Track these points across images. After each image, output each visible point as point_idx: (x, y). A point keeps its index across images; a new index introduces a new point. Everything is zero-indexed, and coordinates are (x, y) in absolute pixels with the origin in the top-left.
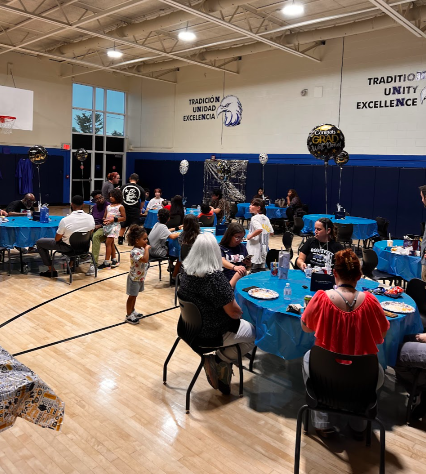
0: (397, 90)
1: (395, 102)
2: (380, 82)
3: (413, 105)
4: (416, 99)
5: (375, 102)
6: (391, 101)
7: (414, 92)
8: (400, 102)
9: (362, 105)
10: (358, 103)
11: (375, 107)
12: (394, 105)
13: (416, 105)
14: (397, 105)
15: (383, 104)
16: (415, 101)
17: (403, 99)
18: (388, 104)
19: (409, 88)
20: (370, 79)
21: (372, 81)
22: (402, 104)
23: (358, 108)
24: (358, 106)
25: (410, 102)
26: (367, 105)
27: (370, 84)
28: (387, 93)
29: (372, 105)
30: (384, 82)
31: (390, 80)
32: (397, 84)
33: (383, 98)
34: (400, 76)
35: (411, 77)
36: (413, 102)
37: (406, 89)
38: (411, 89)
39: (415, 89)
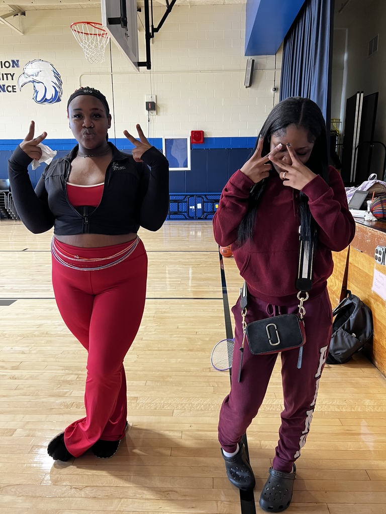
3: (13, 92)
4: (15, 86)
7: (12, 79)
8: (2, 89)
13: (16, 92)
16: (14, 87)
17: (4, 86)
19: (7, 74)
22: (4, 91)
25: (10, 89)
35: (7, 65)
36: (13, 88)
37: (5, 76)
38: (9, 76)
39: (12, 76)
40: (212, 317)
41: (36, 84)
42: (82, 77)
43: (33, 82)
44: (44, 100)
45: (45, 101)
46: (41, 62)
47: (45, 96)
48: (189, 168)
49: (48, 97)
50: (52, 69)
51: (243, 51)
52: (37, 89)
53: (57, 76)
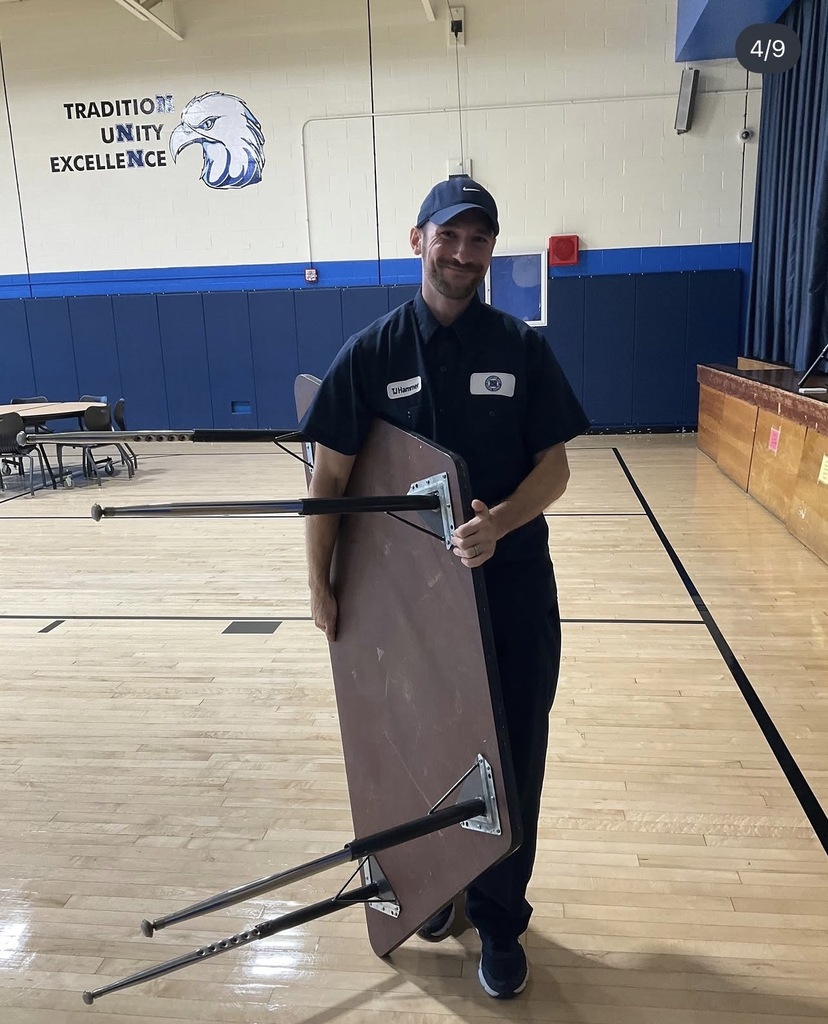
0: (125, 133)
1: (126, 158)
2: (90, 114)
3: (160, 164)
4: (164, 152)
5: (88, 157)
6: (118, 155)
7: (158, 138)
8: (136, 159)
9: (62, 164)
10: (53, 159)
11: (89, 168)
12: (125, 163)
13: (165, 164)
14: (131, 165)
15: (103, 163)
16: (162, 155)
17: (140, 152)
18: (113, 162)
19: (146, 128)
20: (69, 106)
21: (73, 110)
22: (140, 164)
23: (54, 170)
24: (53, 165)
25: (153, 159)
26: (71, 163)
27: (70, 117)
28: (108, 138)
29: (82, 163)
30: (97, 113)
31: (107, 109)
32: (124, 120)
33: (102, 150)
34: (126, 103)
35: (147, 106)
36: (160, 159)
37: (142, 131)
38: (151, 131)
39: (158, 132)
40: (699, 661)
41: (209, 147)
42: (307, 125)
43: (203, 141)
44: (225, 181)
45: (226, 183)
46: (219, 97)
47: (227, 170)
48: (543, 322)
49: (234, 173)
50: (242, 110)
51: (672, 53)
52: (211, 156)
53: (254, 125)
